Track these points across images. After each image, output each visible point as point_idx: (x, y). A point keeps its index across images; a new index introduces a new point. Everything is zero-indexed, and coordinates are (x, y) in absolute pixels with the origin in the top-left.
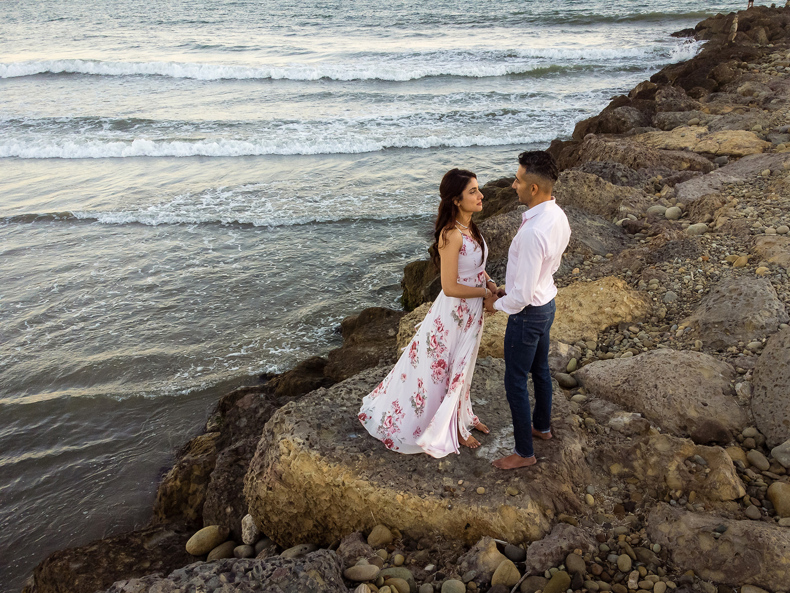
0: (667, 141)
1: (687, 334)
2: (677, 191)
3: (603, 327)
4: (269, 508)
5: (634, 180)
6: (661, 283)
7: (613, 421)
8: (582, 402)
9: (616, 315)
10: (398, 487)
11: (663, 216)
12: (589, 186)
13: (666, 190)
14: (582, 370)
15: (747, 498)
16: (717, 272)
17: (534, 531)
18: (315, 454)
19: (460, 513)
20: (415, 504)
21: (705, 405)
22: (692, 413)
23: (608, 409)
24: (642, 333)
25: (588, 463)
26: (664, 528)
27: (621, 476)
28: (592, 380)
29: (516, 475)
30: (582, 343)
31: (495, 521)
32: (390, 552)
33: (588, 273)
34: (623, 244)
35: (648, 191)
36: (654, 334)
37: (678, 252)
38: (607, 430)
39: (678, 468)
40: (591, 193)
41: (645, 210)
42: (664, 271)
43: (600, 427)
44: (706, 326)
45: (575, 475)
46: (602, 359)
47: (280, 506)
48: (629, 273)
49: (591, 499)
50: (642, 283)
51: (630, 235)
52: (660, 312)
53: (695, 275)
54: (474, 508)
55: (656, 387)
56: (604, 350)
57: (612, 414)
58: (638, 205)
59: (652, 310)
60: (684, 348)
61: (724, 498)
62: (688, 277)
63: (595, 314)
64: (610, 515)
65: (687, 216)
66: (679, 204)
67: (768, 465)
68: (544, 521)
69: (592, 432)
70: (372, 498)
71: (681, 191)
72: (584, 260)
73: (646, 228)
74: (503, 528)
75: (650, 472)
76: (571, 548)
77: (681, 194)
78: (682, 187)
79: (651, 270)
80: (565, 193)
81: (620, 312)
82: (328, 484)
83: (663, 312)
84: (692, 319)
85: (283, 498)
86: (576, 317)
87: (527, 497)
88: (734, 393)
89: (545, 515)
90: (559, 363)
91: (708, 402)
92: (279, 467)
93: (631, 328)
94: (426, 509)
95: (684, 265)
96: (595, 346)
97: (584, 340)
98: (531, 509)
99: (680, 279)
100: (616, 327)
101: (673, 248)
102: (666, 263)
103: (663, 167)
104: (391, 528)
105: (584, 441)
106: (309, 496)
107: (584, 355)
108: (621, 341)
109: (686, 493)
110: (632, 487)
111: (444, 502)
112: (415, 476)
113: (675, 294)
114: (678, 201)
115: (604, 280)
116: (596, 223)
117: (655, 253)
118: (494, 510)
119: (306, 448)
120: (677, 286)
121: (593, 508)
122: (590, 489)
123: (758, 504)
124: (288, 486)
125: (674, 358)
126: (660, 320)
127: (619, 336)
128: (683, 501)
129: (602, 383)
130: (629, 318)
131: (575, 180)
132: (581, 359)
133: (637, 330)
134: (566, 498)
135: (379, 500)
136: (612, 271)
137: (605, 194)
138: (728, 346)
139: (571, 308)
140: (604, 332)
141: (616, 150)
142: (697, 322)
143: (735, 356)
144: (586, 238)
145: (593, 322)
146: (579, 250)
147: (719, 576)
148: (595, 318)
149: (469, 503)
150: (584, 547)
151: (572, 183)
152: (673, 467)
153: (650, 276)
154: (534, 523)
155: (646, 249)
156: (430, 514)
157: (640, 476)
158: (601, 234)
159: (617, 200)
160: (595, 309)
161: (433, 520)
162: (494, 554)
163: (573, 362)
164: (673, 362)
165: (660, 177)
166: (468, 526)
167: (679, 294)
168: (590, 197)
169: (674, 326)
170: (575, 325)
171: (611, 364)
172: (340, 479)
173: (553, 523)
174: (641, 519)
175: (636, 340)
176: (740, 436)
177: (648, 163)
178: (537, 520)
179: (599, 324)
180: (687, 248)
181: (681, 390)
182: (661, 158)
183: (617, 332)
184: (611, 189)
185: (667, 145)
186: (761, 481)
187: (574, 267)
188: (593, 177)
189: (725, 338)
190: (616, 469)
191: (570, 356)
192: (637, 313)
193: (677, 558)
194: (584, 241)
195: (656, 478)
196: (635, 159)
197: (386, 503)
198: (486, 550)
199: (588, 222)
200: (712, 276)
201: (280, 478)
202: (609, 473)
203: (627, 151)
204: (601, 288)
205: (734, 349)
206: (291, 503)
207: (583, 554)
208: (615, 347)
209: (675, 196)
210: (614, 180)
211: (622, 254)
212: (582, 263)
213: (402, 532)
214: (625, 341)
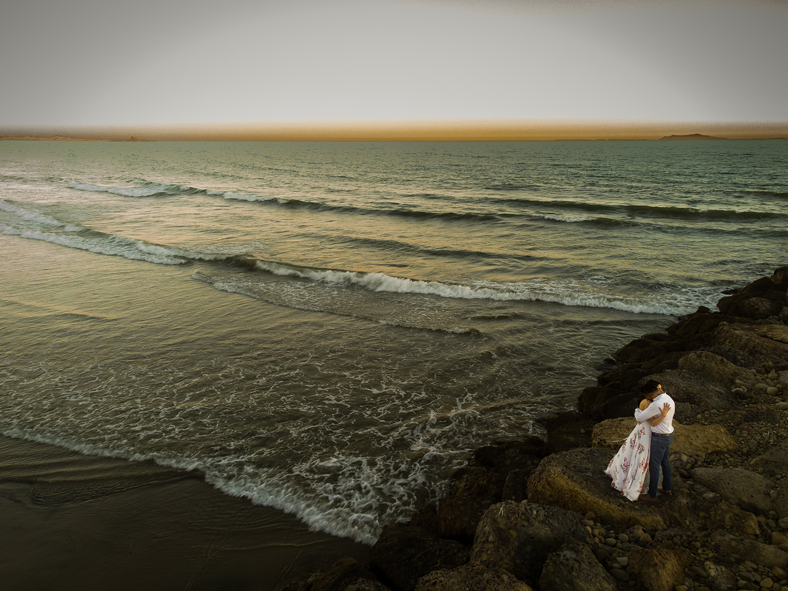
0: (783, 336)
1: (756, 464)
2: (779, 376)
3: (710, 451)
4: (540, 496)
5: (750, 363)
6: (749, 434)
7: (704, 495)
8: (691, 485)
9: (718, 446)
10: (600, 497)
11: (765, 392)
12: (716, 363)
13: (772, 374)
14: (693, 470)
15: (760, 536)
16: (785, 435)
17: (659, 527)
18: (566, 477)
19: (627, 514)
20: (607, 506)
21: (753, 497)
22: (745, 499)
23: (703, 489)
24: (731, 459)
25: (689, 509)
26: (719, 537)
27: (704, 518)
28: (697, 475)
29: (654, 505)
30: (696, 457)
31: (642, 520)
32: (595, 522)
33: (706, 419)
34: (733, 406)
35: (759, 372)
36: (738, 460)
37: (763, 418)
38: (701, 499)
39: (730, 517)
40: (717, 367)
41: (753, 385)
42: (753, 427)
43: (697, 496)
44: (767, 462)
45: (682, 512)
46: (706, 467)
47: (546, 496)
48: (732, 424)
49: (688, 523)
50: (738, 431)
51: (739, 400)
52: (743, 450)
53: (770, 434)
54: (633, 513)
55: (729, 484)
56: (708, 463)
57: (705, 492)
58: (749, 381)
59: (740, 448)
60: (753, 470)
61: (749, 533)
62: (766, 434)
63: (705, 443)
64: (695, 530)
65: (781, 394)
66: (779, 385)
67: (775, 526)
68: (664, 525)
69: (693, 498)
70: (589, 499)
71: (782, 377)
72: (705, 410)
73: (752, 397)
74: (646, 524)
75: (718, 518)
76: (675, 536)
77: (782, 379)
78: (784, 374)
79: (745, 425)
80: (699, 364)
81: (720, 445)
82: (570, 490)
83: (745, 450)
84: (761, 457)
85: (548, 493)
86: (694, 443)
87: (658, 514)
88: (769, 495)
89: (665, 523)
90: (681, 465)
91: (754, 496)
92: (550, 479)
93: (725, 455)
94: (612, 509)
95: (765, 427)
96: (703, 460)
97: (697, 456)
98: (659, 518)
99: (761, 434)
100: (717, 453)
101: (761, 415)
102: (755, 423)
103: (774, 356)
104: (596, 514)
105: (688, 500)
106: (560, 494)
107: (696, 463)
108: (718, 461)
109: (732, 528)
110: (708, 522)
111: (620, 508)
112: (607, 496)
113: (756, 442)
114: (778, 383)
115: (713, 426)
116: (717, 389)
117: (750, 416)
118: (642, 516)
119: (562, 474)
120: (758, 438)
121: (688, 526)
122: (687, 518)
123: (765, 538)
124: (552, 488)
125: (741, 473)
126: (743, 454)
127: (718, 458)
128: (730, 530)
129: (702, 477)
130: (725, 450)
131: (706, 358)
132: (694, 465)
133: (729, 457)
134: (676, 519)
135: (592, 500)
136: (721, 421)
137: (726, 369)
138: (777, 474)
139: (692, 437)
140: (709, 454)
141: (741, 339)
142: (763, 459)
143: (778, 479)
144: (708, 398)
145: (703, 447)
146: (703, 404)
147: (737, 556)
148: (705, 445)
149: (631, 511)
150: (681, 537)
151: (704, 359)
152: (727, 516)
153: (743, 429)
154: (660, 524)
155: (744, 412)
156: (613, 512)
157: (713, 519)
158: (718, 397)
159: (735, 375)
160: (706, 440)
161: (614, 515)
162: (640, 532)
163: (689, 465)
164: (741, 475)
165: (770, 363)
166: (630, 520)
167: (759, 443)
168: (716, 369)
169: (750, 459)
170: (693, 447)
171: (711, 470)
172: (576, 489)
173: (668, 527)
174: (710, 534)
175: (727, 461)
176: (767, 513)
177: (764, 351)
178: (662, 523)
179: (707, 449)
180: (770, 417)
181: (741, 488)
182: (774, 349)
183: (717, 455)
184: (731, 367)
185: (782, 339)
186: (769, 531)
187: (698, 414)
188: (719, 358)
189: (776, 470)
190: (702, 514)
191: (688, 462)
192: (730, 447)
193: (721, 548)
194: (706, 399)
195: (720, 521)
196: (754, 347)
197: (595, 503)
198: (638, 529)
199: (712, 387)
200: (781, 436)
201: (549, 483)
202: (698, 515)
203: (749, 340)
204: (711, 430)
205: (779, 476)
206: (551, 496)
207: (681, 539)
208: (714, 463)
209: (777, 379)
210: (735, 361)
211: (729, 412)
212: (703, 412)
213: (600, 517)
214: (721, 461)
